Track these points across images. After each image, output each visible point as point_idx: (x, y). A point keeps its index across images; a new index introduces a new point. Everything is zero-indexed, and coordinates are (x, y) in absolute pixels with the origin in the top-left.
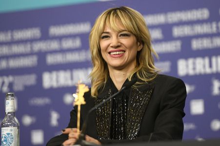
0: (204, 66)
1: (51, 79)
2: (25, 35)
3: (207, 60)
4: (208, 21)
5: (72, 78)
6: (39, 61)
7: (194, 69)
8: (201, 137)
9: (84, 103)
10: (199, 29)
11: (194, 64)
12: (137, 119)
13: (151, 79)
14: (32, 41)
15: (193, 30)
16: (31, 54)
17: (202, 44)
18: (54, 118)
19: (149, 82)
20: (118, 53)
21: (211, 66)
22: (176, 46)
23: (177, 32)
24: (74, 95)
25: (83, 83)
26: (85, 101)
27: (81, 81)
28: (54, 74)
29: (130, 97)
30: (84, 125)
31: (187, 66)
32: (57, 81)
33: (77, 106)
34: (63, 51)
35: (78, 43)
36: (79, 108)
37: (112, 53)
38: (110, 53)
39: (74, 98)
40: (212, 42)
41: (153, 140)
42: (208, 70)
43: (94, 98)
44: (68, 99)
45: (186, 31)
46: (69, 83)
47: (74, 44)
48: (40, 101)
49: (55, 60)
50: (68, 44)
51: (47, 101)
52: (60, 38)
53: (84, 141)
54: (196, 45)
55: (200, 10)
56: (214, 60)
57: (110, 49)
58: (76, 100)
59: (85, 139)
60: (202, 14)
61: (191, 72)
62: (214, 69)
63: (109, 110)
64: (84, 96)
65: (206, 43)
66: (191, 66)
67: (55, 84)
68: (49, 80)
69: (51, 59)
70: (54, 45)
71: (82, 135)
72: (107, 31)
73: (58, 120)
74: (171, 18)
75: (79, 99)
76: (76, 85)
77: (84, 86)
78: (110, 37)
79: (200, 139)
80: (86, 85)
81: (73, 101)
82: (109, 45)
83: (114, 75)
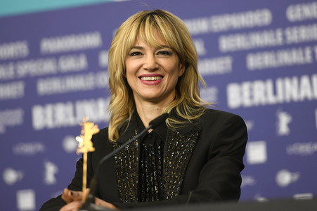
0: (266, 94)
1: (45, 116)
2: (5, 53)
3: (269, 85)
4: (271, 27)
5: (75, 114)
6: (26, 89)
7: (251, 97)
8: (262, 196)
9: (92, 149)
10: (258, 40)
11: (251, 90)
12: (177, 174)
13: (196, 117)
14: (16, 60)
15: (248, 40)
16: (15, 79)
17: (262, 61)
18: (50, 171)
19: (194, 121)
20: (153, 78)
21: (275, 92)
22: (224, 65)
23: (226, 44)
24: (78, 138)
25: (90, 121)
26: (94, 146)
27: (87, 118)
28: (49, 109)
29: (166, 143)
30: (93, 181)
31: (241, 94)
32: (54, 119)
33: (82, 155)
34: (61, 75)
35: (82, 63)
36: (85, 158)
37: (144, 79)
38: (140, 77)
39: (78, 143)
40: (276, 58)
41: (193, 201)
42: (271, 99)
43: (112, 144)
44: (70, 144)
45: (239, 42)
46: (71, 121)
47: (78, 65)
48: (29, 149)
49: (50, 89)
50: (68, 64)
51: (39, 147)
52: (57, 56)
53: (92, 205)
54: (253, 62)
55: (258, 11)
56: (279, 84)
57: (142, 72)
58: (80, 145)
59: (94, 202)
60: (261, 18)
61: (247, 102)
62: (280, 97)
63: (135, 161)
64: (92, 140)
65: (267, 60)
66: (246, 94)
67: (50, 124)
68: (42, 117)
69: (43, 87)
70: (49, 66)
71: (91, 196)
72: (140, 46)
73: (56, 176)
74: (216, 24)
75: (84, 144)
76: (81, 124)
77: (92, 124)
78: (142, 54)
79: (261, 199)
80: (95, 124)
81: (77, 147)
82: (141, 66)
83: (143, 109)
